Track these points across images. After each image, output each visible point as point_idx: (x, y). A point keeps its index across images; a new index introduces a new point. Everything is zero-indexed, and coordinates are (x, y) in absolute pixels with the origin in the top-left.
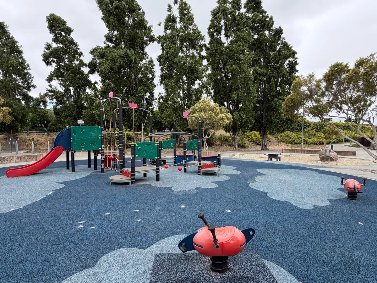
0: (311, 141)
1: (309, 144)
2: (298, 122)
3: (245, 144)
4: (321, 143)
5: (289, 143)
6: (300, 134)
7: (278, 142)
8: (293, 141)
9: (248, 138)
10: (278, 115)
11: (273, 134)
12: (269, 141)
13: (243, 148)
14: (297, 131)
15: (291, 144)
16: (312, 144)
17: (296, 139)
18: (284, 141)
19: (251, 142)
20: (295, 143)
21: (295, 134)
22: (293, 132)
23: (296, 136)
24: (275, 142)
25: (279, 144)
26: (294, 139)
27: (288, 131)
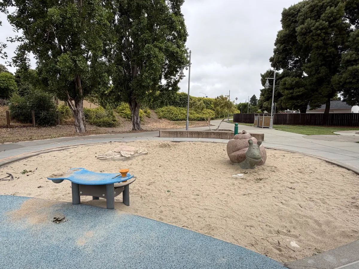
0: (193, 117)
1: (192, 121)
2: (181, 97)
3: (115, 121)
4: (202, 119)
5: (171, 119)
6: (182, 109)
7: (159, 118)
8: (175, 118)
9: (122, 112)
10: (152, 73)
11: (154, 109)
12: (149, 118)
13: (111, 127)
14: (179, 106)
15: (173, 120)
16: (194, 120)
17: (179, 114)
18: (165, 117)
19: (125, 118)
20: (178, 120)
21: (177, 109)
22: (175, 107)
23: (178, 111)
24: (156, 118)
25: (161, 121)
26: (177, 115)
27: (170, 105)
